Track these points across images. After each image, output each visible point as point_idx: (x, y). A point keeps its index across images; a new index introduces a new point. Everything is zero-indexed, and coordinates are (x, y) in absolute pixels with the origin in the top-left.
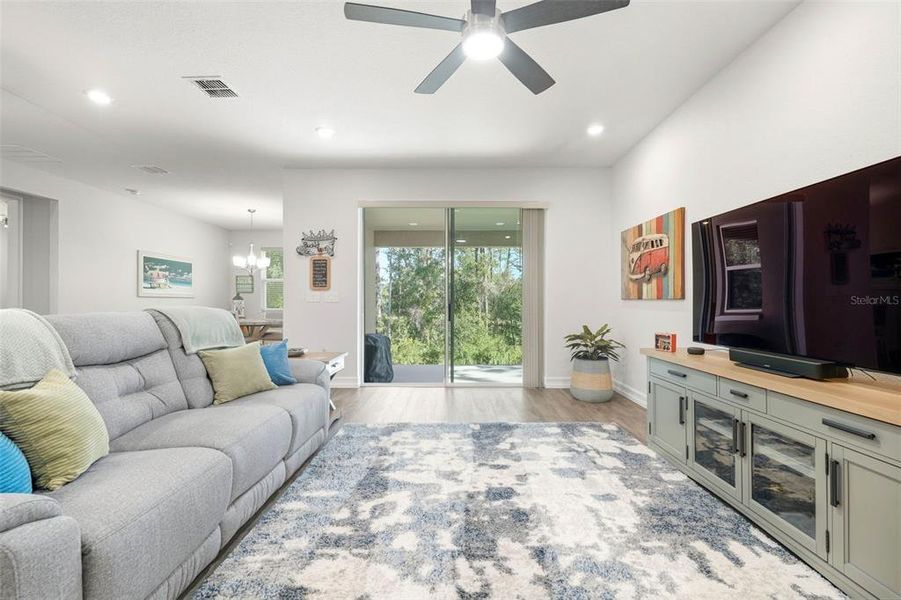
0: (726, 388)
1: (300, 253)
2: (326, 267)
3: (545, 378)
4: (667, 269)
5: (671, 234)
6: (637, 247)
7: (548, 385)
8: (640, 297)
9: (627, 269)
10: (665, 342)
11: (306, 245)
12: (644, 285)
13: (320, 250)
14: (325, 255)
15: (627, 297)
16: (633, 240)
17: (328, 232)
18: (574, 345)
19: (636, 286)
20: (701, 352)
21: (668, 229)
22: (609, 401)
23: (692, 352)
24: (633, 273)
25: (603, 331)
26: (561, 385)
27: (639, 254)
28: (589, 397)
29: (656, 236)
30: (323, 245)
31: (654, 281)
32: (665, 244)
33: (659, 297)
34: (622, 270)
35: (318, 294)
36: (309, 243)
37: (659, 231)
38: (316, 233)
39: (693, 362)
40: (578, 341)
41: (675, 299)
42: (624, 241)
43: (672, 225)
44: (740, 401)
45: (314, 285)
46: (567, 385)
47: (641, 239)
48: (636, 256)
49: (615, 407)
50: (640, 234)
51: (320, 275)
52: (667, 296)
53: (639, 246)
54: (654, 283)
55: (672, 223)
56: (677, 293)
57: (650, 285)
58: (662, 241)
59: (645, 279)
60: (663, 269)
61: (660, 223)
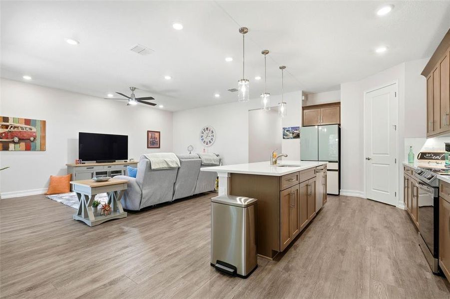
0: (106, 167)
4: (35, 139)
5: (38, 127)
6: (2, 127)
8: (5, 149)
10: (78, 161)
19: (1, 144)
32: (34, 131)
41: (41, 151)
44: (110, 168)
47: (8, 124)
50: (5, 121)
52: (35, 150)
53: (7, 127)
54: (23, 144)
55: (38, 124)
56: (43, 148)
57: (17, 145)
58: (31, 129)
59: (13, 142)
60: (32, 139)
61: (28, 122)
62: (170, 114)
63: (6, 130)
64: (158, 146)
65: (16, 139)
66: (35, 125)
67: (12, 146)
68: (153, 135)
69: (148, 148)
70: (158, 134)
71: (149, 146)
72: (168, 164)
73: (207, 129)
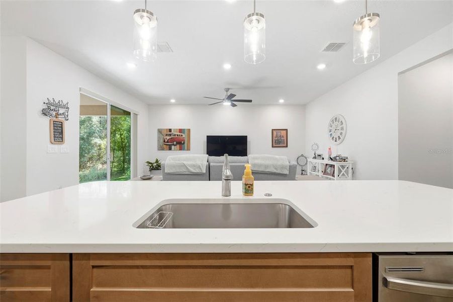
1: (45, 115)
2: (62, 127)
5: (186, 133)
8: (170, 149)
9: (162, 141)
11: (50, 109)
13: (57, 114)
15: (162, 149)
16: (166, 133)
19: (168, 146)
29: (179, 134)
32: (184, 136)
33: (181, 149)
35: (56, 147)
42: (159, 132)
45: (54, 140)
48: (168, 138)
50: (170, 132)
51: (58, 133)
52: (184, 150)
53: (170, 135)
54: (178, 146)
55: (186, 131)
56: (188, 149)
57: (176, 147)
58: (182, 136)
59: (173, 145)
60: (183, 142)
61: (181, 131)
62: (301, 107)
63: (170, 137)
64: (285, 145)
65: (175, 143)
66: (184, 133)
67: (173, 147)
68: (279, 134)
69: (272, 147)
70: (285, 132)
71: (274, 145)
72: (187, 168)
73: (336, 119)
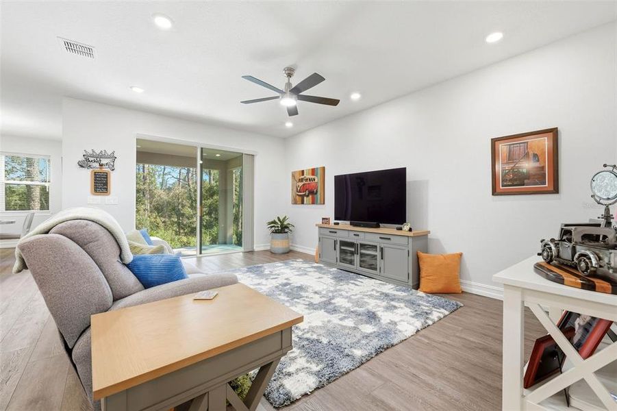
0: (352, 234)
1: (81, 166)
2: (107, 178)
3: (255, 245)
4: (317, 191)
5: (319, 176)
6: (301, 180)
7: (256, 249)
8: (303, 203)
9: (295, 189)
10: (325, 220)
11: (87, 160)
12: (305, 198)
13: (101, 165)
14: (106, 169)
15: (295, 202)
16: (298, 177)
17: (109, 152)
18: (271, 227)
19: (300, 198)
20: (338, 224)
21: (317, 174)
22: (288, 253)
23: (335, 224)
24: (300, 192)
25: (285, 219)
26: (262, 249)
27: (303, 183)
28: (281, 251)
29: (311, 177)
30: (104, 161)
31: (310, 196)
32: (316, 181)
33: (313, 203)
34: (292, 190)
35: (100, 198)
36: (91, 159)
37: (313, 174)
38: (98, 152)
39: (336, 227)
40: (272, 225)
41: (321, 204)
42: (293, 176)
43: (319, 172)
44: (357, 237)
45: (96, 191)
46: (268, 248)
47: (303, 177)
48: (301, 184)
49: (290, 254)
50: (303, 174)
51: (101, 184)
52: (317, 203)
53: (303, 180)
56: (322, 201)
57: (308, 198)
60: (315, 191)
61: (314, 171)
68: (519, 148)
